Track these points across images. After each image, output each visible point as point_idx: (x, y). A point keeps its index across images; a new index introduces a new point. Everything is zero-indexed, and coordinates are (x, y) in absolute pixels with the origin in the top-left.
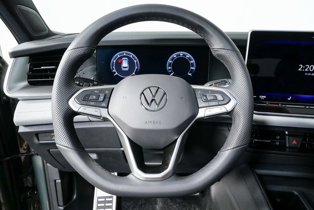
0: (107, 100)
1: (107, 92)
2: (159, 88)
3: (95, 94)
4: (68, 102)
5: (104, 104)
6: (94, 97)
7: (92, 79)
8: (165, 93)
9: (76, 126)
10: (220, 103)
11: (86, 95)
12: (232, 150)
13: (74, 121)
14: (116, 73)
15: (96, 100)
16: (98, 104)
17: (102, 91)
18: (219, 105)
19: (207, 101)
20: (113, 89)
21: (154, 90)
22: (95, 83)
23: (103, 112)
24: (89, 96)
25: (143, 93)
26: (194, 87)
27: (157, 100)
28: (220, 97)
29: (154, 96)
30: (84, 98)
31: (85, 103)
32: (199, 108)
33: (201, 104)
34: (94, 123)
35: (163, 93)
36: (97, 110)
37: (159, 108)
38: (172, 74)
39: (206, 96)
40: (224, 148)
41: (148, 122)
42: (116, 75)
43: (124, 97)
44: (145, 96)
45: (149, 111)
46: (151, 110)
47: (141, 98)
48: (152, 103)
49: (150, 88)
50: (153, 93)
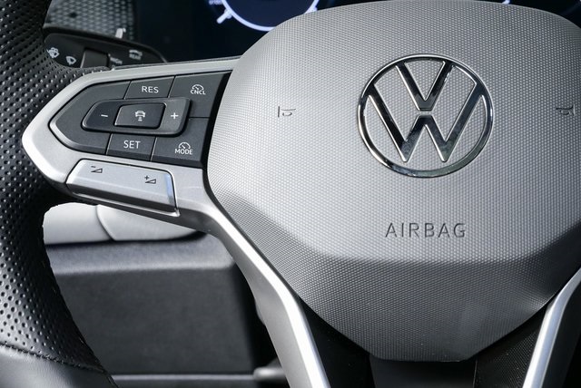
0: (198, 128)
1: (197, 90)
2: (449, 64)
3: (143, 101)
4: (19, 137)
5: (185, 149)
6: (140, 115)
7: (120, 34)
8: (480, 90)
9: (62, 266)
11: (102, 108)
13: (48, 237)
14: (229, 13)
15: (149, 130)
16: (159, 148)
17: (172, 86)
20: (226, 77)
22: (134, 54)
23: (184, 187)
24: (114, 107)
25: (371, 90)
27: (444, 121)
29: (426, 105)
30: (94, 118)
31: (98, 140)
34: (126, 249)
35: (470, 86)
36: (152, 175)
37: (452, 159)
41: (400, 230)
42: (226, 20)
43: (281, 112)
44: (384, 101)
45: (406, 175)
46: (411, 168)
47: (365, 115)
48: (418, 137)
49: (407, 65)
50: (420, 89)
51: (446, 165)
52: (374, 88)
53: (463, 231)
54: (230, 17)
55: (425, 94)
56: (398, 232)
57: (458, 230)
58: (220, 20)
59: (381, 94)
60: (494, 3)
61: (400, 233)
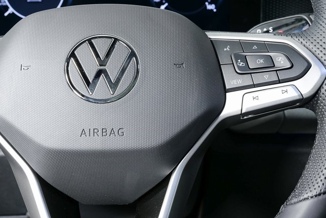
2: (116, 40)
8: (133, 54)
10: (283, 75)
12: (315, 199)
14: (11, 10)
18: (279, 82)
19: (247, 71)
21: (102, 47)
25: (73, 55)
26: (213, 35)
27: (113, 72)
28: (281, 61)
32: (226, 91)
33: (231, 80)
35: (127, 52)
37: (117, 93)
38: (163, 7)
39: (245, 59)
40: (295, 196)
41: (88, 132)
42: (9, 14)
43: (23, 68)
44: (80, 61)
45: (92, 102)
46: (95, 98)
47: (69, 69)
48: (98, 81)
49: (93, 41)
50: (99, 54)
51: (113, 96)
52: (74, 54)
53: (123, 133)
54: (11, 12)
55: (102, 57)
56: (87, 134)
57: (120, 132)
58: (6, 14)
59: (78, 57)
60: (142, 6)
61: (88, 134)
